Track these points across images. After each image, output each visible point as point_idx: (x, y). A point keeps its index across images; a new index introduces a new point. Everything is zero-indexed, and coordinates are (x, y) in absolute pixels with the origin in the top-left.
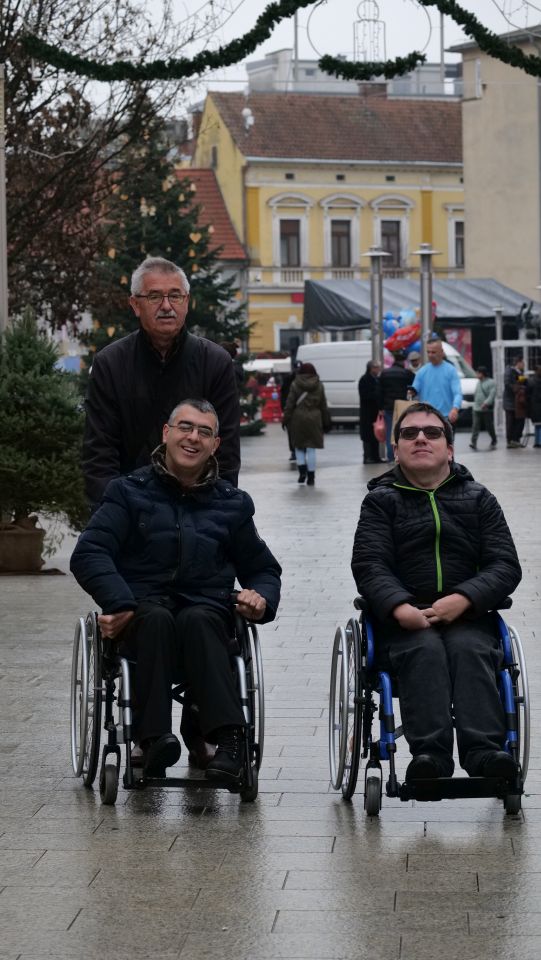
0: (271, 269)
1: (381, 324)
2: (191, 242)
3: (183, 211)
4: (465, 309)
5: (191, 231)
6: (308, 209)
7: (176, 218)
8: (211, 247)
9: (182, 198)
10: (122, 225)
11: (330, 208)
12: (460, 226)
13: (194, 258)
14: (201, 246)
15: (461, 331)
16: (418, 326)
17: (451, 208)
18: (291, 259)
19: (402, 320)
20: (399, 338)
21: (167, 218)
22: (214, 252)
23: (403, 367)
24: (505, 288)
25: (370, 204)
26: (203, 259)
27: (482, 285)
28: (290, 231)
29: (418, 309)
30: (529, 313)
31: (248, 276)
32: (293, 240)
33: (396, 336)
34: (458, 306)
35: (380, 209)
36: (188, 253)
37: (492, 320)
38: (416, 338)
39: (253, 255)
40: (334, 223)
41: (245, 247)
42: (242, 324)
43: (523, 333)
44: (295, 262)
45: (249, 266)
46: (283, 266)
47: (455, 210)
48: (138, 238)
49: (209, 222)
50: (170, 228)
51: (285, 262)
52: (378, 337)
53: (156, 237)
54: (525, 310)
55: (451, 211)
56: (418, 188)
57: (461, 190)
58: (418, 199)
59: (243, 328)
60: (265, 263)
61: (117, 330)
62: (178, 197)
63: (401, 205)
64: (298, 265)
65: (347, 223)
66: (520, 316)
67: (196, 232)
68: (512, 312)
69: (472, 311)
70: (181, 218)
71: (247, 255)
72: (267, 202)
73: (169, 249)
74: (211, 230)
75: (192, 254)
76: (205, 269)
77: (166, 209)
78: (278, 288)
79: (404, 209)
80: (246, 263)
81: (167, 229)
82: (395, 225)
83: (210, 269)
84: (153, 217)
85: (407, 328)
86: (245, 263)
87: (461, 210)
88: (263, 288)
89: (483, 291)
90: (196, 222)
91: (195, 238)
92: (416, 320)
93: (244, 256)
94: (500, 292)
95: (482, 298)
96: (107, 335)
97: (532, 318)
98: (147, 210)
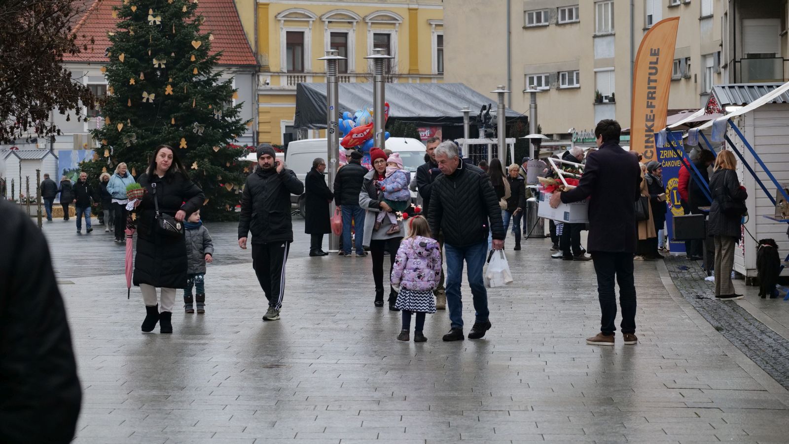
0: (279, 74)
1: (336, 123)
2: (193, 48)
3: (187, 21)
4: (437, 110)
5: (193, 38)
6: (311, 22)
7: (181, 26)
8: (211, 53)
9: (185, 9)
10: (132, 33)
11: (329, 22)
12: (440, 38)
13: (194, 62)
14: (202, 52)
15: (434, 129)
16: (372, 125)
17: (433, 23)
18: (296, 65)
19: (357, 120)
20: (354, 136)
21: (172, 26)
22: (214, 58)
23: (360, 164)
24: (473, 92)
25: (364, 19)
26: (204, 63)
27: (453, 89)
28: (295, 41)
29: (372, 109)
30: (487, 113)
31: (258, 80)
32: (298, 49)
33: (352, 134)
34: (431, 108)
35: (372, 23)
36: (190, 58)
37: (460, 119)
38: (370, 136)
39: (263, 62)
40: (333, 34)
41: (256, 54)
42: (238, 121)
43: (482, 133)
44: (300, 69)
45: (259, 71)
46: (289, 71)
47: (436, 25)
48: (146, 44)
49: (209, 31)
50: (175, 35)
51: (291, 69)
52: (333, 135)
53: (162, 43)
54: (484, 112)
55: (434, 26)
56: (406, 6)
57: (441, 8)
58: (406, 15)
59: (239, 126)
60: (272, 69)
61: (125, 125)
62: (181, 9)
63: (392, 21)
64: (302, 71)
65: (345, 35)
66: (480, 116)
67: (196, 40)
68: (476, 112)
69: (443, 112)
70: (184, 27)
71: (258, 62)
72: (276, 17)
73: (173, 55)
74: (211, 38)
75: (193, 59)
76: (205, 72)
77: (171, 19)
78: (284, 90)
79: (394, 24)
80: (257, 69)
81: (172, 36)
82: (386, 37)
83: (210, 72)
84: (159, 26)
85: (362, 126)
86: (255, 69)
87: (441, 25)
88: (271, 90)
89: (454, 94)
90: (198, 31)
91: (196, 44)
92: (371, 120)
93: (255, 63)
94: (469, 96)
95: (453, 101)
96: (117, 130)
97: (490, 118)
98: (153, 19)
